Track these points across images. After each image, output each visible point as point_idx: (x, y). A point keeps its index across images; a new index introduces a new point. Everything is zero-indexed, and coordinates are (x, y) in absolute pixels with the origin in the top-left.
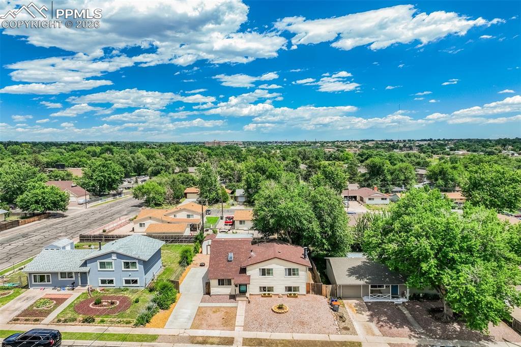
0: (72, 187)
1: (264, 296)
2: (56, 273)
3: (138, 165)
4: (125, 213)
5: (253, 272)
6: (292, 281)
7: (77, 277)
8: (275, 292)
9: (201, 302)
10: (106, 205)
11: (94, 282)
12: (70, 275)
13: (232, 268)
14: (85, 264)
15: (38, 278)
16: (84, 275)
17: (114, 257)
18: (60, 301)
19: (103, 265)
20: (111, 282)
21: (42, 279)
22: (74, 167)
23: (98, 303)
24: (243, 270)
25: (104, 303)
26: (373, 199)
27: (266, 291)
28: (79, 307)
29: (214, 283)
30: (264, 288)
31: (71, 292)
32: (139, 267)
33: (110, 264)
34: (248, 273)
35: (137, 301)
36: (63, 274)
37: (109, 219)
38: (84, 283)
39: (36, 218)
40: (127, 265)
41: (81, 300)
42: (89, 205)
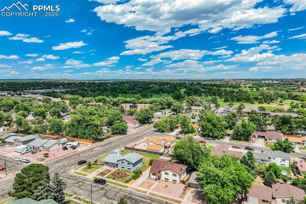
0: (133, 119)
1: (165, 181)
2: (110, 163)
3: (169, 103)
4: (148, 135)
5: (163, 173)
6: (175, 178)
7: (115, 165)
8: (169, 180)
9: (146, 179)
10: (144, 129)
11: (120, 167)
12: (114, 164)
13: (157, 170)
14: (117, 161)
15: (106, 163)
16: (117, 165)
17: (125, 161)
18: (110, 171)
19: (122, 162)
20: (124, 168)
21: (107, 163)
22: (141, 104)
23: (118, 174)
24: (160, 172)
25: (120, 174)
26: (271, 140)
27: (167, 180)
28: (113, 174)
29: (151, 174)
30: (166, 179)
31: (113, 169)
32: (131, 165)
33: (124, 162)
34: (161, 173)
35: (128, 175)
36: (112, 163)
37: (140, 138)
38: (117, 167)
39: (116, 135)
40: (128, 164)
41: (115, 172)
42: (137, 129)
